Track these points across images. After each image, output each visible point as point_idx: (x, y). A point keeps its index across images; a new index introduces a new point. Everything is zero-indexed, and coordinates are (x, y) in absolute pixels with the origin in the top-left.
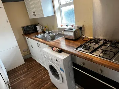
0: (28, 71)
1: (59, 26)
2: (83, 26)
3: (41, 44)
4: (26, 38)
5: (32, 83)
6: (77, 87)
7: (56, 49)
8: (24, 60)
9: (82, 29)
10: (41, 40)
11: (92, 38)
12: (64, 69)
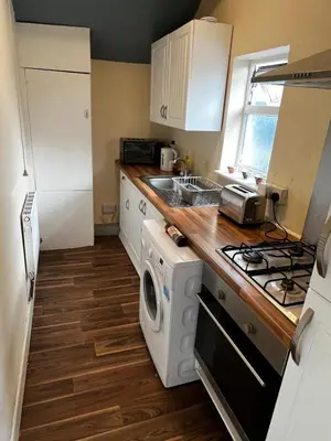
0: (93, 271)
1: (223, 171)
2: (286, 192)
3: (149, 204)
4: (122, 174)
5: (89, 305)
6: (197, 365)
7: (174, 231)
8: (95, 237)
9: (279, 202)
10: (152, 194)
11: (299, 237)
12: (171, 293)
